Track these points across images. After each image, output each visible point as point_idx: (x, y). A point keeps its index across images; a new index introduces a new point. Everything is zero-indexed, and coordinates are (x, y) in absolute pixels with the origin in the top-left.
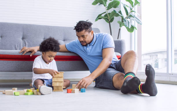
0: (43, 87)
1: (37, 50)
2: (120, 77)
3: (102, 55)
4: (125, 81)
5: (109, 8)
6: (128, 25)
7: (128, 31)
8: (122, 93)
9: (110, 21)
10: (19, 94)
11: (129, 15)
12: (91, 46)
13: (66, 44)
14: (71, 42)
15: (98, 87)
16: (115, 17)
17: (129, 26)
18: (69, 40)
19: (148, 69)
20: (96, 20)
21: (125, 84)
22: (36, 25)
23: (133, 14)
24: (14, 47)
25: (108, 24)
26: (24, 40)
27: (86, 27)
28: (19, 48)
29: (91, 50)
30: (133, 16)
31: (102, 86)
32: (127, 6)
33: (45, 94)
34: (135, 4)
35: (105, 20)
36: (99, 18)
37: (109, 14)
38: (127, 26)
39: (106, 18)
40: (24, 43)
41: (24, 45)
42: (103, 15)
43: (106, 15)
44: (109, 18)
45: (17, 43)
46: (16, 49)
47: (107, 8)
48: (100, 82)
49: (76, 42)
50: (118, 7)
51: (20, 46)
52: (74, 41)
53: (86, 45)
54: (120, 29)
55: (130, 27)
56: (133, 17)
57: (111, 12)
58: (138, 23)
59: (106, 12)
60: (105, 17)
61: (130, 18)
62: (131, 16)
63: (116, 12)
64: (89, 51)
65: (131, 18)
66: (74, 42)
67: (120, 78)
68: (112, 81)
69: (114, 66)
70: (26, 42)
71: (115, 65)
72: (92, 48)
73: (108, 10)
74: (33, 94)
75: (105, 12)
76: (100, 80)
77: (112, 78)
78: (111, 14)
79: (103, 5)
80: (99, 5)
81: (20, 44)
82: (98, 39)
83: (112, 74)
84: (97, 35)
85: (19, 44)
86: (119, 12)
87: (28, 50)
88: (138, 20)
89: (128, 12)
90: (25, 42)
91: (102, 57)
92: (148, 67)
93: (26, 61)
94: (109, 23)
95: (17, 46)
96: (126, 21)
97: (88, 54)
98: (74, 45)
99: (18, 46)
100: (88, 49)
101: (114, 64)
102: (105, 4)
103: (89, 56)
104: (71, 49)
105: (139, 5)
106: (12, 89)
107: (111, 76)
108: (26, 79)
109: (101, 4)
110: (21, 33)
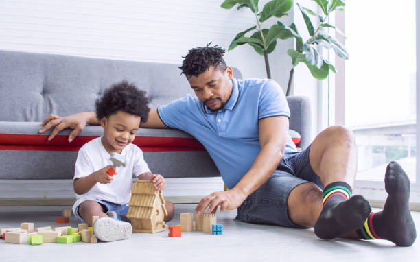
0: (103, 221)
1: (85, 124)
2: (307, 195)
3: (258, 137)
4: (327, 206)
5: (264, 16)
6: (316, 60)
7: (313, 74)
8: (319, 239)
9: (266, 49)
10: (41, 242)
11: (316, 35)
12: (227, 112)
13: (160, 108)
14: (173, 102)
15: (245, 219)
16: (279, 41)
17: (316, 63)
18: (163, 96)
19: (391, 177)
20: (232, 47)
21: (329, 214)
22: (77, 58)
23: (325, 32)
24: (20, 115)
25: (263, 57)
26: (46, 95)
27: (212, 58)
28: (34, 116)
29: (227, 124)
30: (325, 37)
31: (258, 216)
32: (310, 11)
33: (107, 240)
34: (332, 8)
35: (252, 47)
36: (238, 41)
37: (265, 31)
38: (313, 63)
39: (257, 41)
40: (48, 102)
41: (49, 109)
42: (248, 35)
43: (257, 35)
44: (264, 41)
45: (30, 103)
46: (26, 120)
47: (259, 17)
48: (251, 208)
49: (186, 103)
50: (287, 14)
51: (37, 113)
52: (181, 99)
53: (214, 112)
54: (292, 71)
55: (319, 66)
56: (326, 40)
57: (269, 28)
58: (340, 55)
59: (258, 28)
60: (254, 40)
61: (317, 43)
62: (321, 37)
63: (284, 27)
64: (223, 127)
65: (320, 44)
66: (181, 103)
67: (308, 198)
68: (287, 204)
69: (288, 166)
70: (53, 102)
71: (291, 163)
72: (230, 119)
73: (261, 20)
74: (80, 240)
75: (255, 28)
76: (251, 203)
77: (285, 196)
78: (269, 33)
79: (248, 9)
80: (238, 8)
81: (37, 107)
82: (245, 94)
83: (287, 185)
84: (241, 83)
85: (34, 105)
86: (291, 28)
87: (63, 126)
88: (340, 47)
89: (312, 28)
90: (50, 101)
91: (258, 140)
92: (391, 171)
93: (53, 152)
94: (265, 54)
95: (28, 112)
96: (308, 50)
97: (220, 134)
98: (181, 110)
99: (31, 112)
100: (219, 121)
101: (289, 159)
102: (255, 8)
103: (223, 138)
104: (173, 121)
105: (342, 9)
106: (19, 227)
107: (283, 191)
108: (50, 196)
109: (242, 6)
110: (41, 80)
